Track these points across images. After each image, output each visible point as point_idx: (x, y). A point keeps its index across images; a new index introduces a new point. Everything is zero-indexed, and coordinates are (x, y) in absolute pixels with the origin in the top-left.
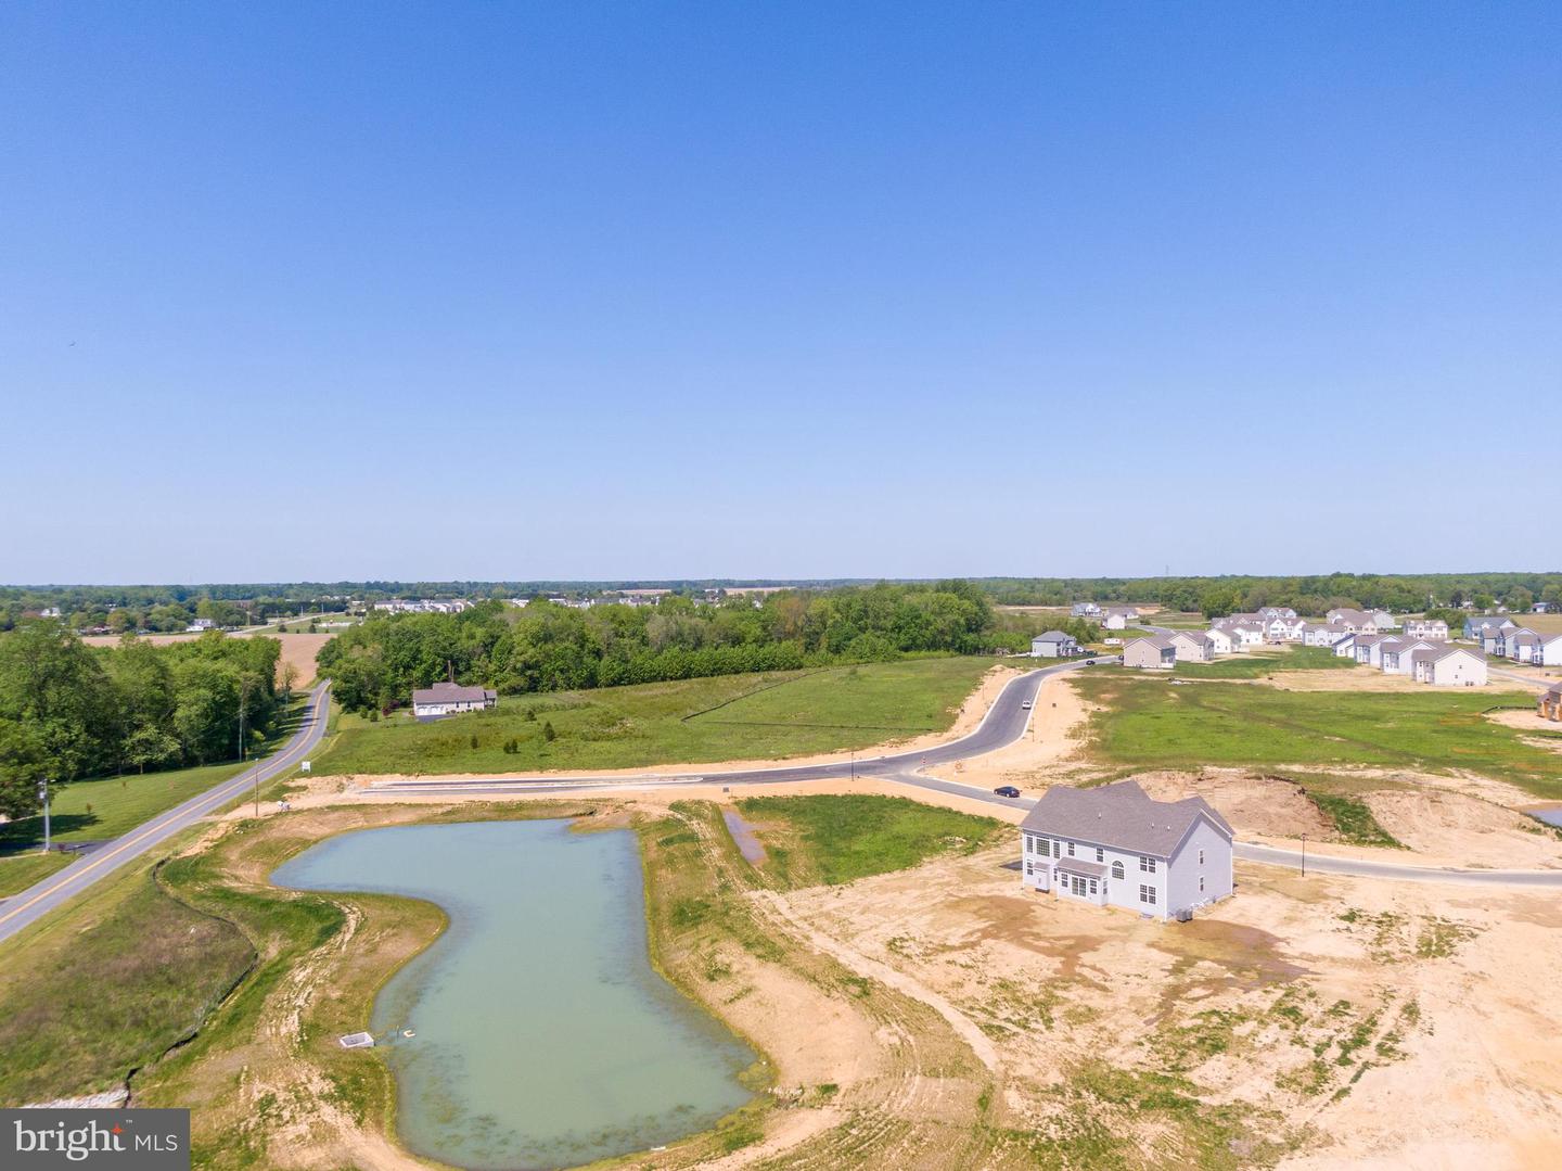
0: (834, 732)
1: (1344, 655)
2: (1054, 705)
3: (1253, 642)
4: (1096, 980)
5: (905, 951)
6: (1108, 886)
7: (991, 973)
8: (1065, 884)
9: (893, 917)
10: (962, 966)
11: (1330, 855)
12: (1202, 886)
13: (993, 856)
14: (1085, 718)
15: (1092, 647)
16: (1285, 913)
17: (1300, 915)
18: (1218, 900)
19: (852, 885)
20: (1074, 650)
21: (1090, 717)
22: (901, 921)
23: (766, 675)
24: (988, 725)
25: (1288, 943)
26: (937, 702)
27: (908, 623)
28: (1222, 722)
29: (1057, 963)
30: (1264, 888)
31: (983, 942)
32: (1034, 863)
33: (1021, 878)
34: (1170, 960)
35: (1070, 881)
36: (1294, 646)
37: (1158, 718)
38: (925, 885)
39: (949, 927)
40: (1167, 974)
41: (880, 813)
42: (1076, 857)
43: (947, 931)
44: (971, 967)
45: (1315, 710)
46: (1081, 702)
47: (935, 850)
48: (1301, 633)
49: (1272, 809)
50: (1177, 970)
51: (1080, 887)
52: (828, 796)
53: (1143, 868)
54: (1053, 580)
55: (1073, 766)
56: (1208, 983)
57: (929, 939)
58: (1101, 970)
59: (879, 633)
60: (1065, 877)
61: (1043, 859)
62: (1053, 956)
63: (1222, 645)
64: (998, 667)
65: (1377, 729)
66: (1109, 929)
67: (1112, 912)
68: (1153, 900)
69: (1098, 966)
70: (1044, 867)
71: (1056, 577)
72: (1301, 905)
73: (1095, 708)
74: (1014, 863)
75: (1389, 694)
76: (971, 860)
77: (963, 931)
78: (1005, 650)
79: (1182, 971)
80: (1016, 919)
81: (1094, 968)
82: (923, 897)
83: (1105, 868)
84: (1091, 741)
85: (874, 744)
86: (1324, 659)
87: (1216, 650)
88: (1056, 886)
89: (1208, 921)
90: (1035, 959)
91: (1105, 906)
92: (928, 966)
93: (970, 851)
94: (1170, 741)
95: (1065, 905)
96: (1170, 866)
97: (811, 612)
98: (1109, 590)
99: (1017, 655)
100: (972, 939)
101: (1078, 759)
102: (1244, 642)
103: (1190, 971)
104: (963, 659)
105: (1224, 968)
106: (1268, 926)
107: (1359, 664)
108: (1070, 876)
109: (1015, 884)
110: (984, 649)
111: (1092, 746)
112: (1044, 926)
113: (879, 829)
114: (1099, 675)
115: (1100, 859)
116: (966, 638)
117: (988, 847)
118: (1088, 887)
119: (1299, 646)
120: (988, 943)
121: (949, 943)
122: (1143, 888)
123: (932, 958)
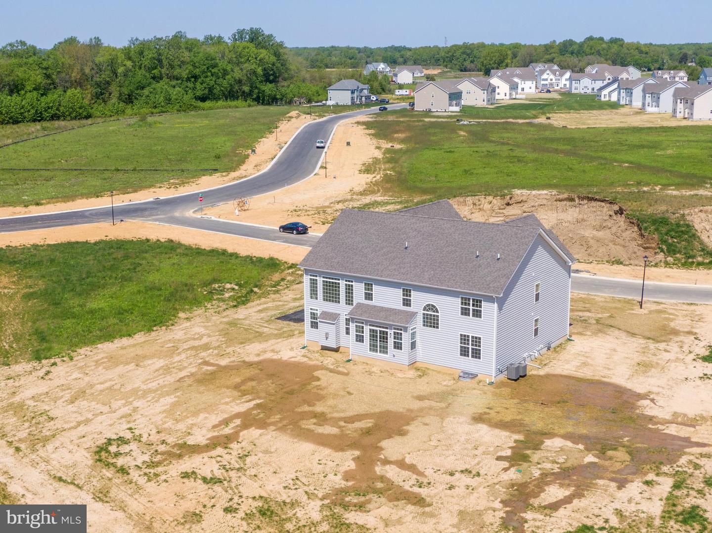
0: (107, 174)
1: (607, 99)
2: (348, 144)
3: (527, 90)
4: (407, 487)
5: (120, 462)
6: (418, 339)
7: (250, 488)
8: (360, 339)
9: (116, 404)
10: (204, 480)
11: (660, 280)
12: (536, 331)
13: (270, 305)
14: (379, 154)
15: (384, 96)
16: (638, 358)
17: (654, 359)
18: (553, 346)
19: (71, 359)
20: (368, 98)
21: (384, 154)
22: (126, 410)
23: (45, 124)
24: (279, 164)
25: (652, 400)
26: (228, 144)
27: (203, 72)
28: (512, 154)
29: (347, 460)
30: (602, 326)
31: (244, 434)
32: (319, 313)
33: (303, 332)
34: (506, 440)
35: (367, 335)
36: (562, 94)
37: (450, 152)
38: (174, 351)
39: (195, 414)
40: (506, 464)
41: (137, 261)
42: (375, 302)
43: (190, 421)
44: (220, 481)
45: (597, 142)
46: (375, 141)
47: (197, 302)
48: (568, 83)
49: (588, 233)
50: (518, 457)
51: (379, 341)
52: (77, 243)
53: (465, 312)
54: (349, 48)
55: (367, 200)
56: (565, 475)
57: (162, 436)
58: (412, 468)
59: (174, 83)
60: (360, 330)
61: (331, 307)
62: (342, 450)
63: (502, 90)
64: (294, 113)
65: (658, 155)
66: (420, 398)
67: (424, 373)
68: (477, 354)
69: (408, 461)
70: (332, 318)
71: (351, 46)
72: (652, 345)
73: (389, 146)
74: (295, 313)
75: (656, 128)
76: (242, 313)
77: (215, 419)
78: (302, 101)
79: (526, 458)
80: (291, 393)
81: (402, 464)
82: (167, 370)
83: (414, 314)
84: (386, 175)
85: (150, 187)
86: (591, 102)
87: (497, 97)
88: (349, 342)
89: (548, 376)
90: (317, 457)
91: (412, 364)
92: (151, 487)
93: (242, 301)
94: (466, 171)
95: (359, 368)
96: (500, 308)
97: (99, 59)
98: (397, 55)
99: (314, 104)
100: (227, 431)
101: (373, 192)
102: (519, 90)
103: (536, 456)
104: (261, 108)
105: (581, 447)
106: (621, 377)
107: (623, 106)
108: (367, 329)
109: (296, 341)
110: (281, 99)
111: (387, 179)
112: (331, 402)
113: (130, 280)
114: (391, 118)
115: (407, 303)
116: (263, 88)
117: (265, 295)
118: (391, 341)
119: (567, 94)
120: (253, 433)
121: (191, 441)
122: (464, 339)
123: (160, 469)
